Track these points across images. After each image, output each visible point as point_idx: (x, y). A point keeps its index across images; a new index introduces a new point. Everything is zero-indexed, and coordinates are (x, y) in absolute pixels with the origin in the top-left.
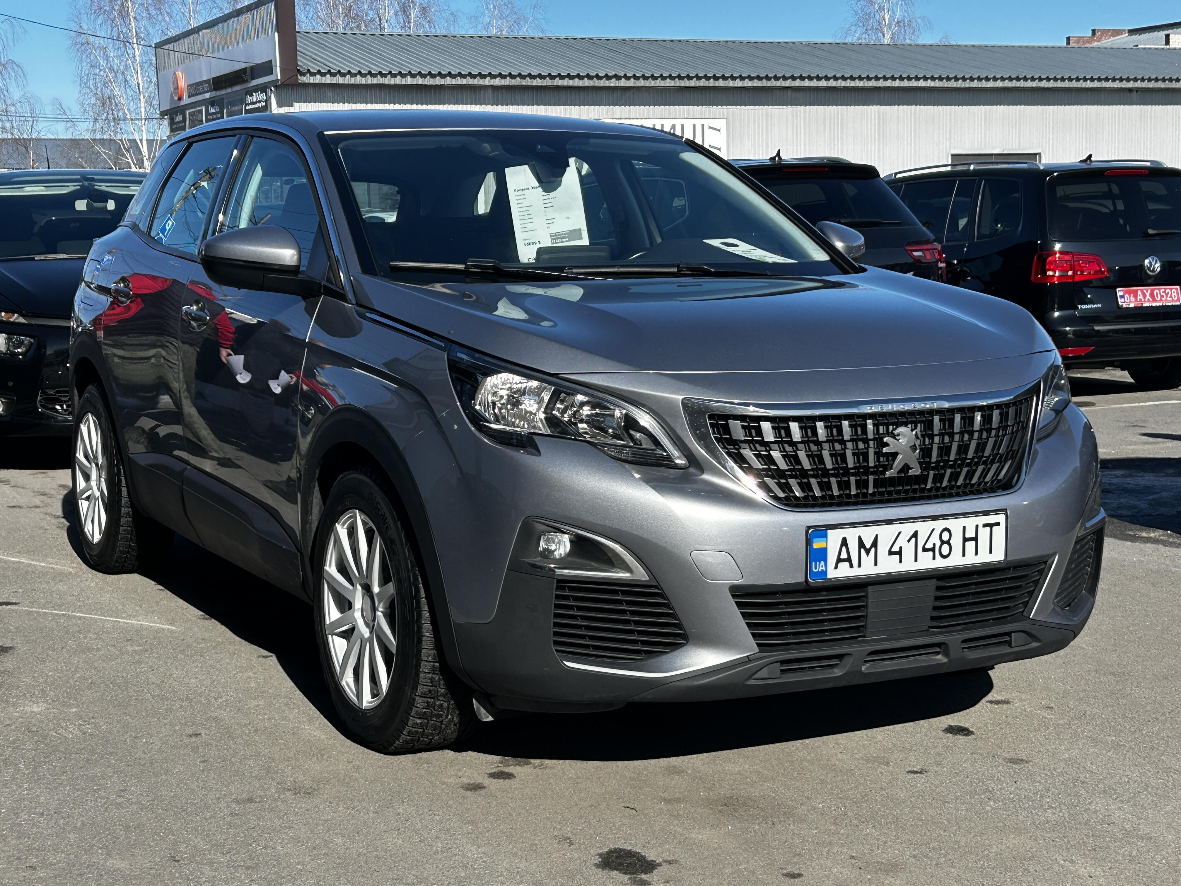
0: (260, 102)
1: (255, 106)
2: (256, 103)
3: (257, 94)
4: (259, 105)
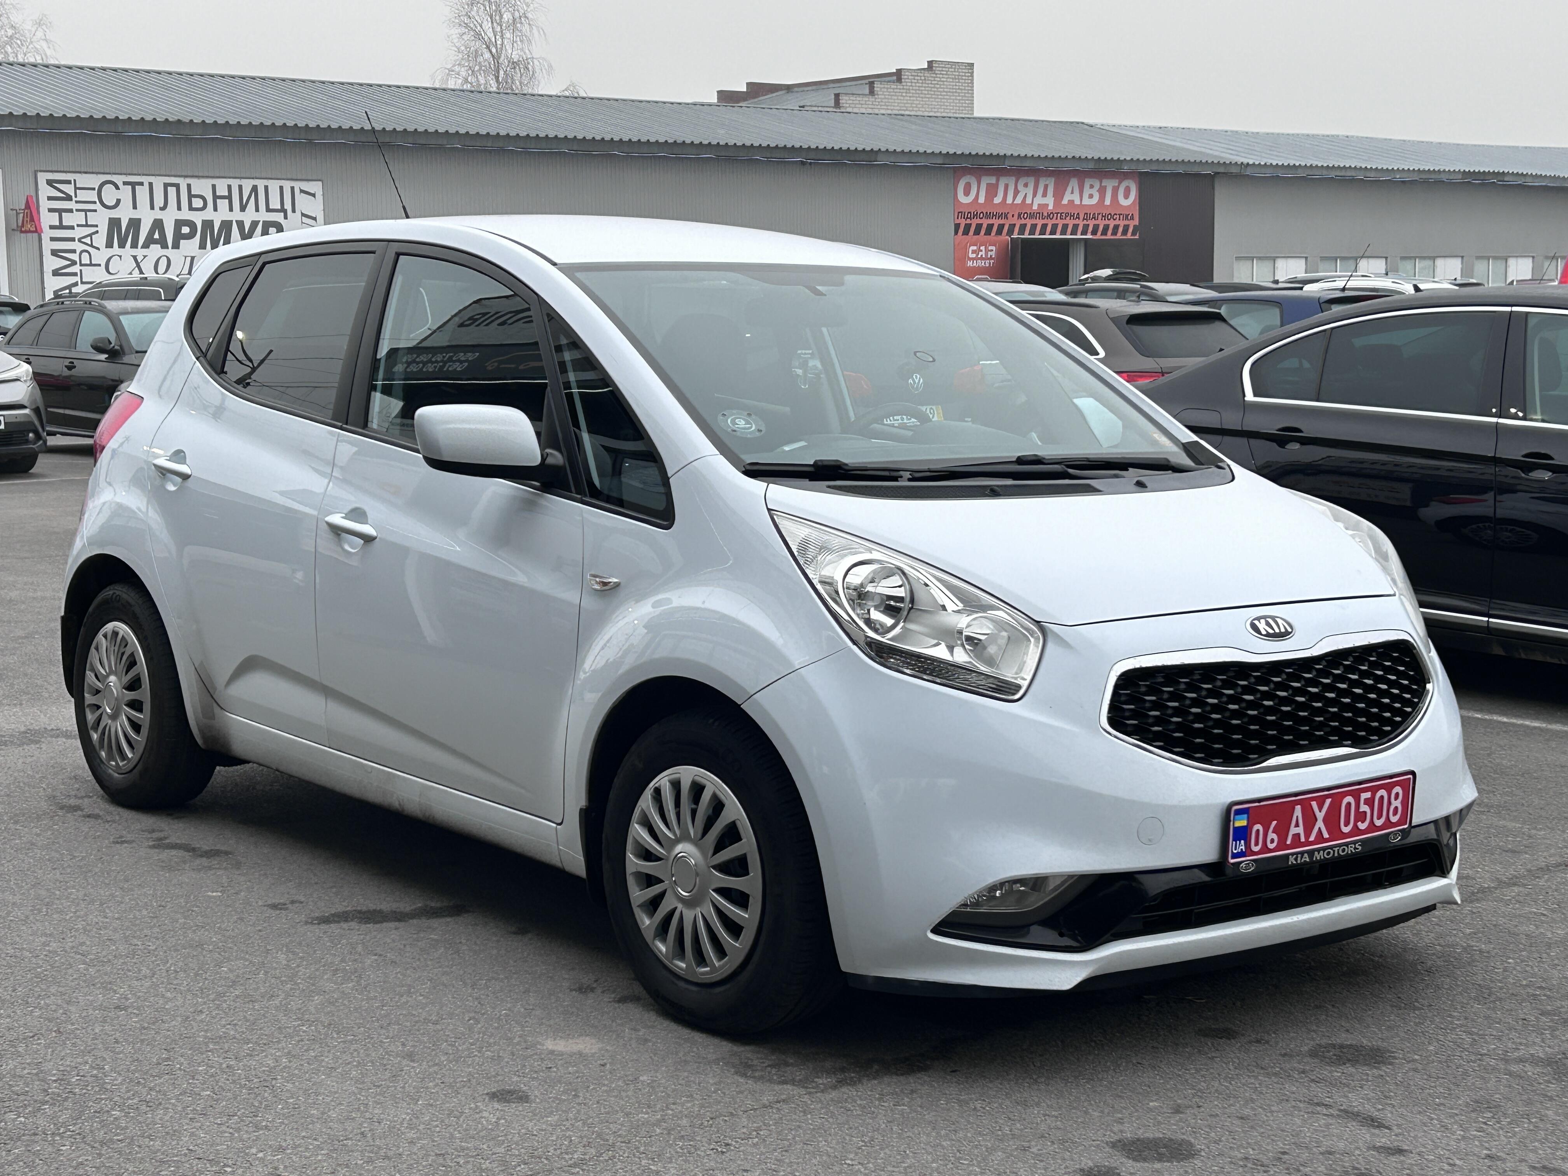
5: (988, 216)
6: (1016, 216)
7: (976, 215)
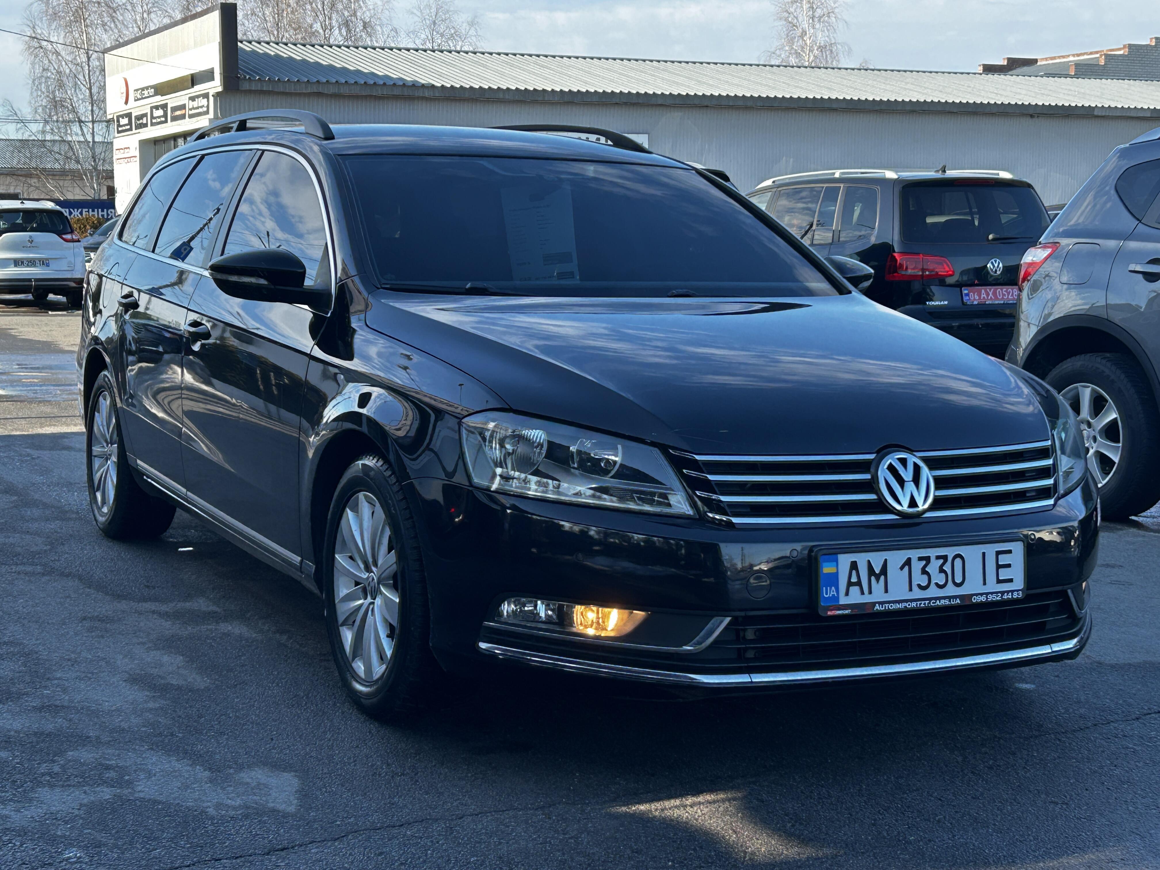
0: (202, 107)
1: (197, 111)
2: (198, 108)
3: (199, 99)
4: (200, 110)
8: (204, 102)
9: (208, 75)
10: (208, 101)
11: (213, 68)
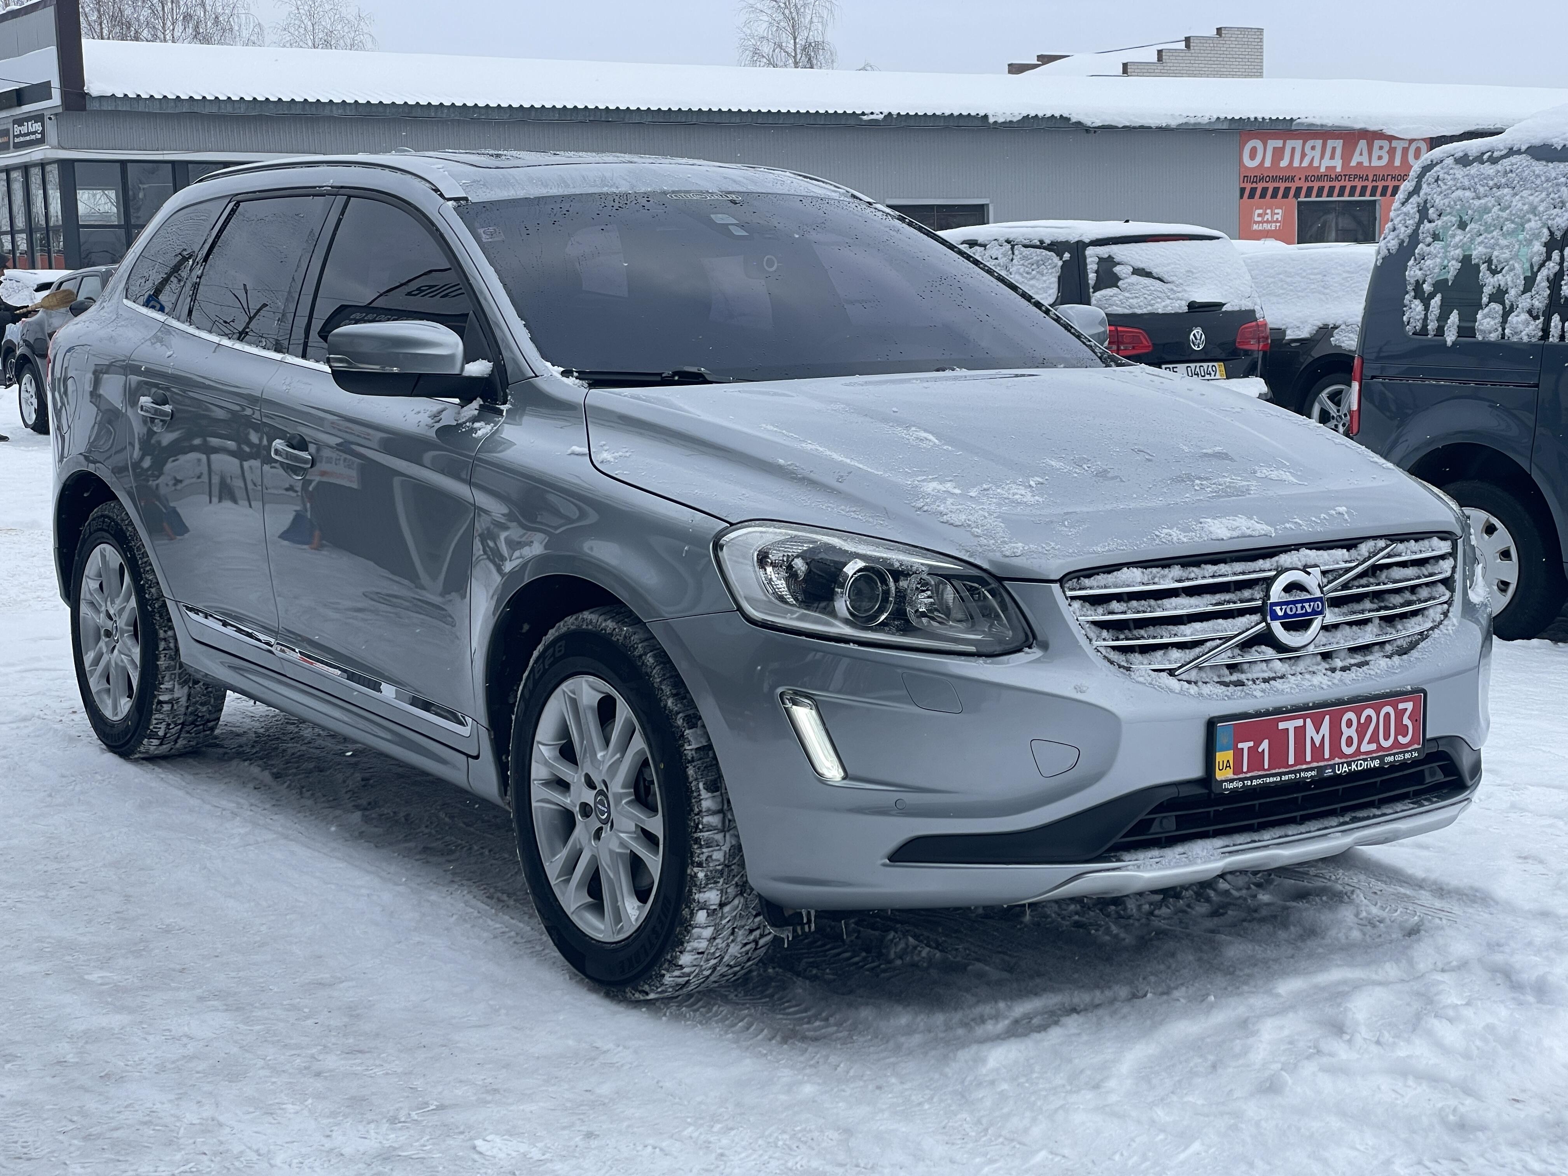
0: (34, 133)
1: (28, 138)
2: (28, 134)
3: (30, 123)
4: (33, 137)
5: (1274, 179)
6: (1303, 179)
7: (1262, 179)
8: (37, 127)
9: (42, 91)
10: (43, 126)
11: (50, 82)
